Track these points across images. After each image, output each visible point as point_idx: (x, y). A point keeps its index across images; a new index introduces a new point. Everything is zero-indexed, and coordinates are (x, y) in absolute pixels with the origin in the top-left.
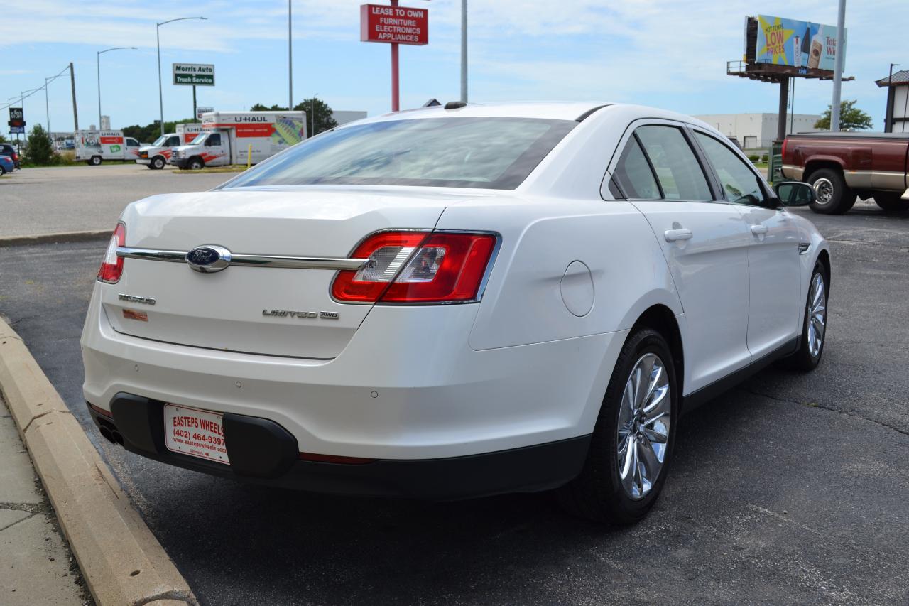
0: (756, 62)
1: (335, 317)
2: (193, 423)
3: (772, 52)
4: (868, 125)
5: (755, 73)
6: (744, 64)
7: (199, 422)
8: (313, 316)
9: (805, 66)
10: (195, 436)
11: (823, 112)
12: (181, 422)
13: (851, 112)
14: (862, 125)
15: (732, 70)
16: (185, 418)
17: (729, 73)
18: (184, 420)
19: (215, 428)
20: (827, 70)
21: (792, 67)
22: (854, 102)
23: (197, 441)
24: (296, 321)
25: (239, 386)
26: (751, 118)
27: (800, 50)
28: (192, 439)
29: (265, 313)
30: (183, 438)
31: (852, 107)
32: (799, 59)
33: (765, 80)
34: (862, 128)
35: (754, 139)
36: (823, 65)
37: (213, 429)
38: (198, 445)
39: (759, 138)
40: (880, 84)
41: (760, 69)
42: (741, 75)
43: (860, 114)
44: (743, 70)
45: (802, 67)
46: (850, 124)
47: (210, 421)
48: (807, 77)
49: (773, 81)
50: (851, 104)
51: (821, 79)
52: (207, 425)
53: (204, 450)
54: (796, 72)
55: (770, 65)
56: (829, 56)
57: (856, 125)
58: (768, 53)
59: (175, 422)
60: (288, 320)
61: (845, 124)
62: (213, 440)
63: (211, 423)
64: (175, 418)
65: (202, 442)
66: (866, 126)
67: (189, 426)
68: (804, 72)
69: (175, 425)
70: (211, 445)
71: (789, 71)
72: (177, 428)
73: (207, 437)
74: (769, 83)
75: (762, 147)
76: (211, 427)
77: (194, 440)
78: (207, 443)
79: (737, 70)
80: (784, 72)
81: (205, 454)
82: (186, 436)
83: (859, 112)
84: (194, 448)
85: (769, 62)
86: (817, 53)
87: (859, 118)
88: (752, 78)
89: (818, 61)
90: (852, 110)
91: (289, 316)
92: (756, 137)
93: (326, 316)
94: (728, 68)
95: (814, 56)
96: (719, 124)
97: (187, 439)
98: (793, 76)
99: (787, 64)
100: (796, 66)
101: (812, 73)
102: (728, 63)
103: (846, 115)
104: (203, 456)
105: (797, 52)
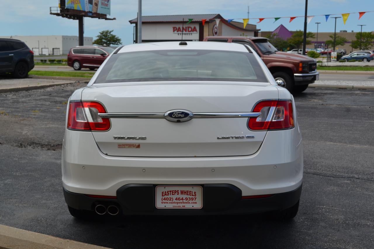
0: (66, 8)
1: (253, 137)
2: (175, 193)
3: (74, 3)
4: (120, 43)
5: (65, 14)
6: (59, 9)
8: (243, 138)
9: (91, 11)
10: (176, 199)
11: (97, 36)
12: (167, 194)
13: (111, 36)
14: (116, 43)
15: (53, 12)
16: (170, 191)
17: (51, 13)
18: (169, 193)
19: (190, 193)
20: (102, 14)
21: (84, 12)
22: (112, 31)
23: (178, 201)
24: (235, 140)
25: (213, 171)
26: (56, 38)
27: (88, 3)
29: (218, 138)
30: (169, 201)
31: (112, 33)
32: (88, 8)
33: (70, 18)
34: (117, 44)
35: (58, 50)
36: (100, 11)
37: (189, 194)
38: (178, 203)
39: (61, 49)
40: (131, 22)
41: (68, 12)
42: (58, 15)
43: (116, 37)
44: (59, 12)
45: (90, 12)
46: (111, 42)
47: (187, 190)
48: (92, 17)
49: (74, 19)
50: (111, 32)
51: (99, 18)
52: (185, 193)
53: (181, 205)
54: (87, 14)
55: (74, 10)
56: (102, 6)
57: (114, 43)
58: (72, 3)
59: (163, 194)
60: (231, 140)
61: (108, 42)
62: (188, 199)
63: (188, 191)
64: (162, 192)
65: (181, 201)
66: (119, 44)
67: (173, 194)
68: (91, 14)
69: (163, 196)
70: (187, 201)
71: (83, 14)
72: (164, 197)
74: (72, 20)
75: (63, 54)
76: (188, 193)
77: (176, 201)
78: (184, 201)
79: (56, 12)
80: (81, 14)
81: (183, 206)
82: (170, 200)
83: (115, 36)
84: (176, 205)
85: (73, 8)
86: (96, 5)
87: (115, 39)
88: (63, 16)
89: (97, 9)
90: (111, 35)
91: (231, 138)
92: (59, 48)
93: (248, 137)
94: (51, 10)
95: (95, 6)
96: (39, 41)
97: (171, 201)
98: (85, 16)
99: (81, 9)
100: (86, 11)
101: (95, 15)
102: (50, 8)
103: (108, 38)
104: (182, 208)
105: (86, 4)
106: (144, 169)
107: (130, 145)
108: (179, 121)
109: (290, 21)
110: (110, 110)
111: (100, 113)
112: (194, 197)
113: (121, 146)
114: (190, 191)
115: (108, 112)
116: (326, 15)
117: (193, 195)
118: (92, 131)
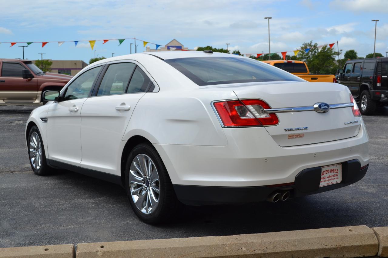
7: (330, 171)
16: (325, 171)
23: (329, 179)
28: (327, 179)
38: (329, 180)
53: (330, 181)
65: (330, 178)
67: (326, 174)
70: (333, 178)
73: (332, 176)
84: (327, 182)
97: (325, 180)
104: (331, 184)
106: (315, 154)
107: (297, 135)
108: (324, 112)
109: (43, 46)
110: (274, 106)
111: (265, 109)
112: (337, 173)
113: (291, 137)
114: (335, 169)
115: (273, 107)
116: (75, 42)
117: (336, 172)
118: (264, 126)
